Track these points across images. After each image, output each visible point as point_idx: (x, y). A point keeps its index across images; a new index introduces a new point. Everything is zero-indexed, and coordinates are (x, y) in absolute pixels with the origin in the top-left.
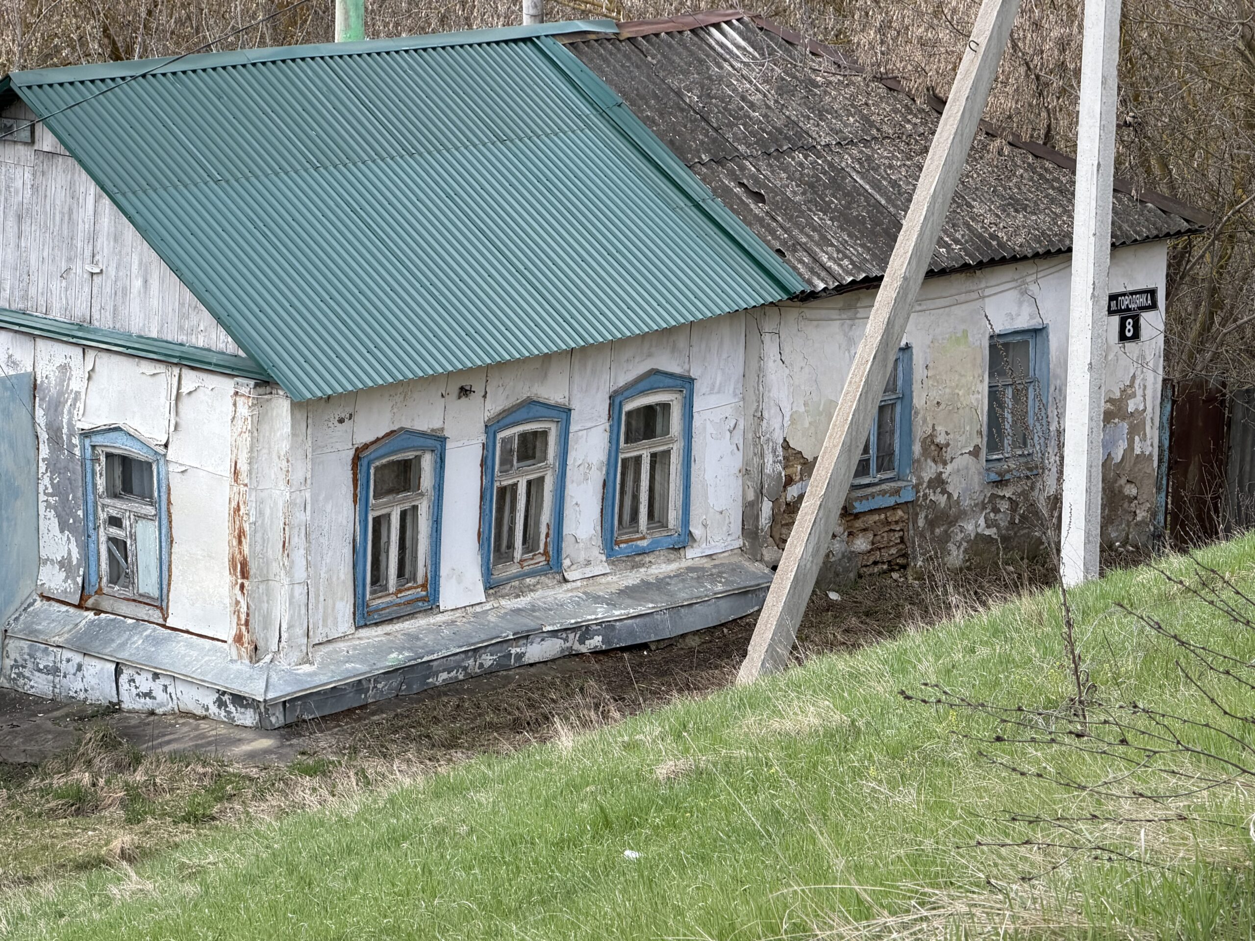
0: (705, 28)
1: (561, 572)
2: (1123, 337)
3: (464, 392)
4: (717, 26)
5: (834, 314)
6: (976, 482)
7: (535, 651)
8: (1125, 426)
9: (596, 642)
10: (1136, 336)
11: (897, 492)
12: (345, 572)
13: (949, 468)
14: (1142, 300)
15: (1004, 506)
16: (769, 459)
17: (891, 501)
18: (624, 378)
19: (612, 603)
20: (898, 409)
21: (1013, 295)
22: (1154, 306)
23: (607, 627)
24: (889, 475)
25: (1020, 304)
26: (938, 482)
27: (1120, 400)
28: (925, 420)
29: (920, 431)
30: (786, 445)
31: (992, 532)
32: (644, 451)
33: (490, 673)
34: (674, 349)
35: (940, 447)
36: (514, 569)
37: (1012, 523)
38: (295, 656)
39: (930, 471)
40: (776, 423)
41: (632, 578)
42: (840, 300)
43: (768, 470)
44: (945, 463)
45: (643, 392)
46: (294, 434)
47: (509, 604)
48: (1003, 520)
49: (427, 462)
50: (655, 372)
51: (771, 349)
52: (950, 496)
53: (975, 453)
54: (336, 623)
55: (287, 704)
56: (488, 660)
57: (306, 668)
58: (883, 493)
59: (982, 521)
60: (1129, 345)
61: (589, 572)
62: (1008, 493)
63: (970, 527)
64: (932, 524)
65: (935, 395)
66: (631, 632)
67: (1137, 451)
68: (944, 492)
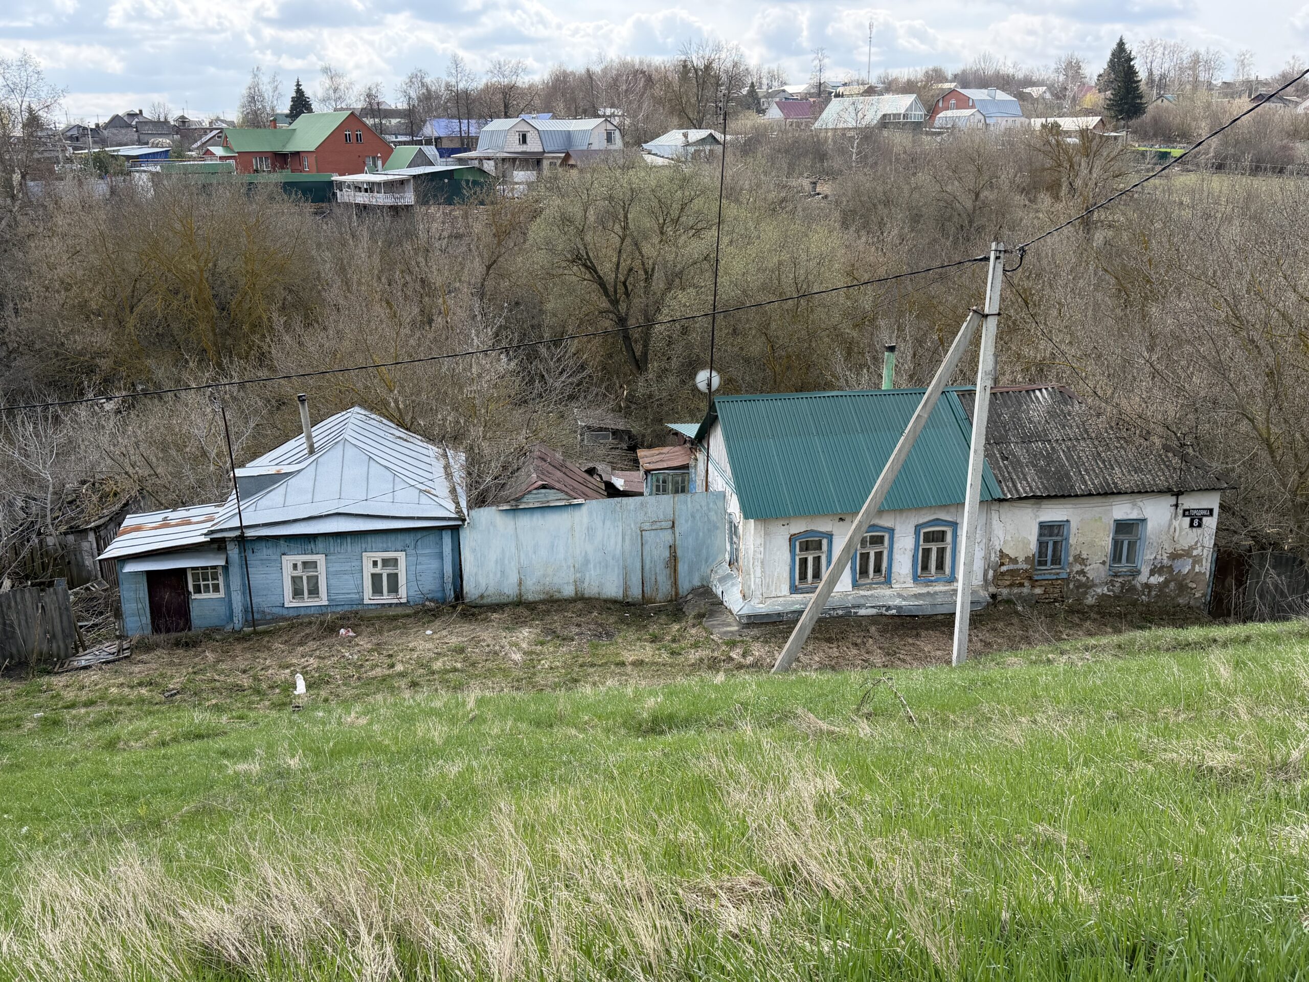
0: (1034, 391)
1: (890, 584)
2: (1191, 525)
3: (841, 519)
4: (1040, 390)
5: (1029, 506)
6: (1103, 575)
7: (862, 612)
8: (1191, 561)
9: (894, 612)
10: (1200, 525)
11: (1058, 574)
12: (786, 574)
13: (1088, 568)
14: (1205, 512)
15: (1118, 585)
16: (993, 555)
17: (1055, 577)
18: (921, 521)
19: (904, 599)
20: (1064, 543)
21: (1129, 505)
22: (1211, 514)
23: (899, 608)
24: (1058, 567)
25: (1133, 509)
26: (1082, 572)
27: (1188, 550)
28: (1076, 549)
29: (1073, 552)
30: (1001, 551)
31: (1111, 593)
32: (934, 547)
33: (841, 616)
34: (948, 512)
35: (1083, 559)
36: (869, 581)
37: (1122, 591)
38: (757, 601)
39: (1078, 567)
40: (997, 543)
41: (924, 590)
42: (1033, 501)
43: (992, 559)
44: (1086, 566)
45: (931, 526)
46: (755, 529)
47: (862, 593)
48: (1117, 590)
49: (825, 542)
50: (937, 519)
51: (995, 516)
52: (1088, 578)
53: (1104, 563)
54: (781, 591)
55: (749, 617)
56: (840, 612)
57: (761, 606)
58: (1050, 574)
59: (1105, 589)
60: (1194, 530)
61: (903, 586)
62: (1120, 580)
63: (1099, 591)
64: (1078, 587)
65: (1081, 540)
66: (910, 610)
67: (1197, 570)
68: (1084, 576)
